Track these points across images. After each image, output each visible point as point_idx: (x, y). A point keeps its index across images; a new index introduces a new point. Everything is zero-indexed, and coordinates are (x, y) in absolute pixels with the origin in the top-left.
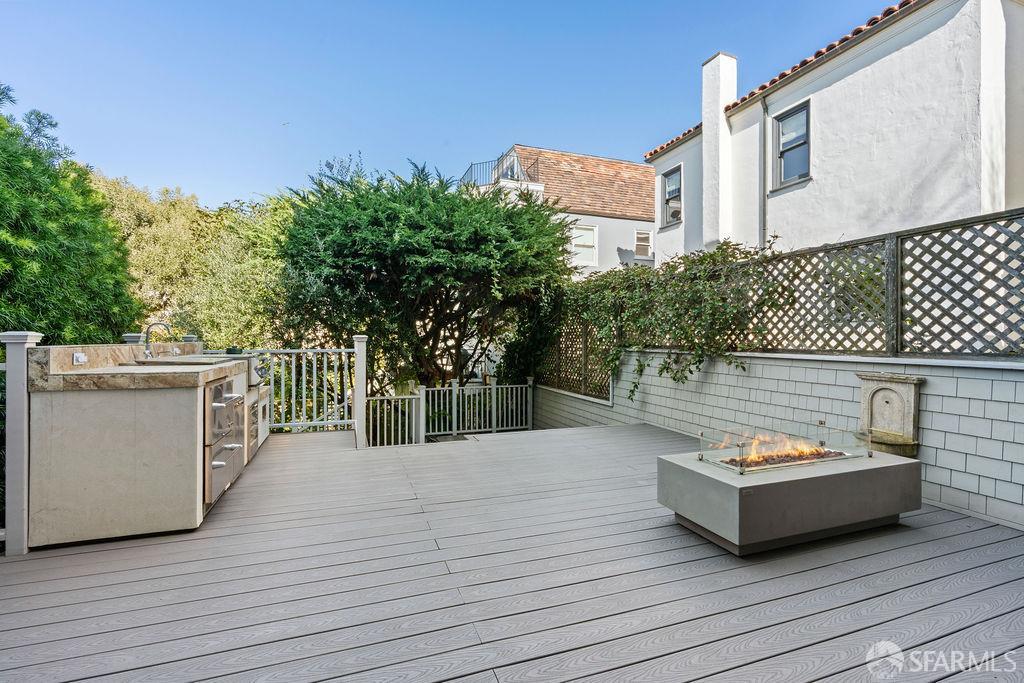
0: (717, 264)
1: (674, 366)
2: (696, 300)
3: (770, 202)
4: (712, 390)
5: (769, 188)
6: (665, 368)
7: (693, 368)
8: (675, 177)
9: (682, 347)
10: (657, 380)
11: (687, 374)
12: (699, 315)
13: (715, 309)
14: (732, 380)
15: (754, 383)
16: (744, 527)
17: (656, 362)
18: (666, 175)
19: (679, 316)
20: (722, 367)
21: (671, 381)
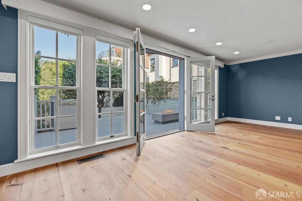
0: (161, 83)
1: (154, 101)
2: (157, 90)
3: (172, 69)
4: (160, 105)
5: (171, 66)
6: (152, 102)
7: (157, 102)
8: (153, 60)
9: (155, 98)
10: (150, 104)
11: (156, 103)
12: (158, 92)
13: (160, 91)
14: (163, 104)
15: (167, 104)
16: (163, 120)
17: (151, 101)
18: (151, 60)
19: (155, 92)
20: (162, 101)
21: (153, 104)
